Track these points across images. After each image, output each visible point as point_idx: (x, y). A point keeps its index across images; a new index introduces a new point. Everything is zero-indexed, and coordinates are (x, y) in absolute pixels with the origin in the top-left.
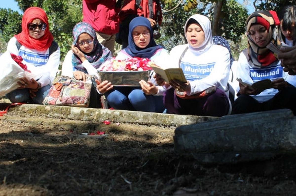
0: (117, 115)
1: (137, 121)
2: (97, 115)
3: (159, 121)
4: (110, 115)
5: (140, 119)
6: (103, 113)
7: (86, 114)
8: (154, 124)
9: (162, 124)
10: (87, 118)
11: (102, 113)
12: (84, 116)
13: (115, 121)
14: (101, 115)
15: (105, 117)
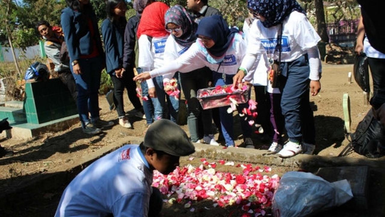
0: (229, 155)
1: (245, 160)
2: (215, 154)
3: (263, 162)
4: (224, 154)
5: (247, 159)
6: (219, 153)
7: (206, 153)
8: (258, 163)
9: (265, 164)
10: (207, 156)
11: (217, 153)
12: (204, 154)
13: (228, 159)
14: (217, 154)
15: (220, 155)
